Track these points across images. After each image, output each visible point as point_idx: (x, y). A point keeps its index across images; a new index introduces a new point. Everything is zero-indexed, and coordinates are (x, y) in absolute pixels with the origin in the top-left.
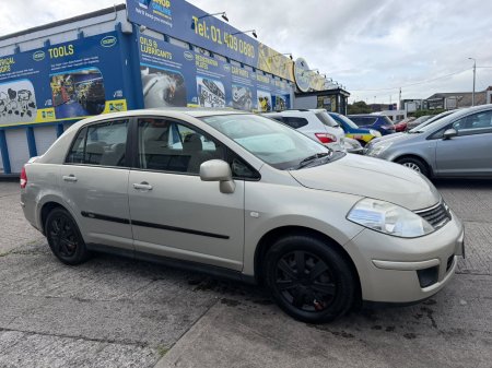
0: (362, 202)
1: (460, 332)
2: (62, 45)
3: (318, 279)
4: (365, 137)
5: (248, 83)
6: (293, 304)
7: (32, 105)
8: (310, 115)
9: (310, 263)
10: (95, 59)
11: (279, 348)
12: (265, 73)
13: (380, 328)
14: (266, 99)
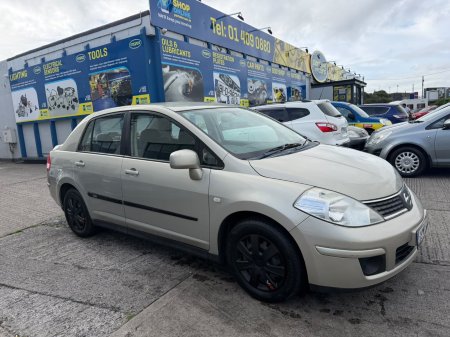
0: (310, 191)
1: (406, 321)
2: (98, 48)
3: (270, 261)
4: (374, 125)
5: (264, 76)
6: (250, 283)
7: (75, 100)
8: (311, 105)
9: (264, 246)
10: (124, 60)
11: (228, 323)
12: (280, 66)
13: (328, 311)
14: (281, 90)
